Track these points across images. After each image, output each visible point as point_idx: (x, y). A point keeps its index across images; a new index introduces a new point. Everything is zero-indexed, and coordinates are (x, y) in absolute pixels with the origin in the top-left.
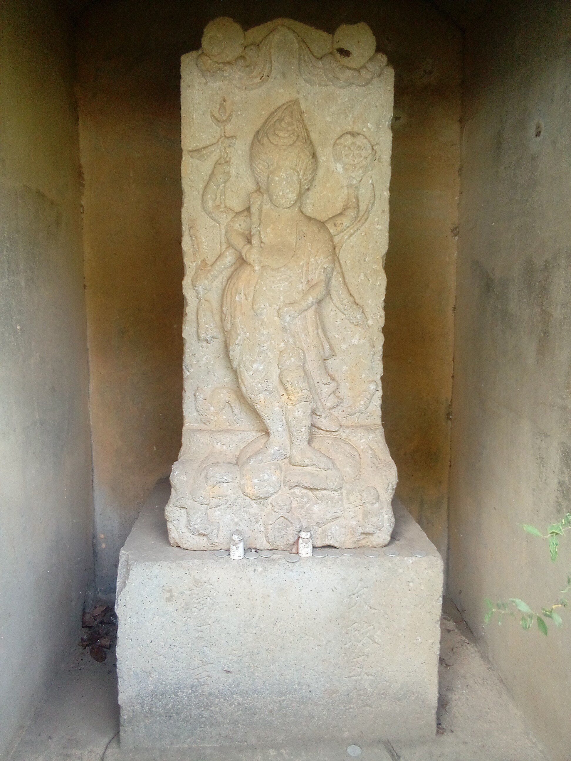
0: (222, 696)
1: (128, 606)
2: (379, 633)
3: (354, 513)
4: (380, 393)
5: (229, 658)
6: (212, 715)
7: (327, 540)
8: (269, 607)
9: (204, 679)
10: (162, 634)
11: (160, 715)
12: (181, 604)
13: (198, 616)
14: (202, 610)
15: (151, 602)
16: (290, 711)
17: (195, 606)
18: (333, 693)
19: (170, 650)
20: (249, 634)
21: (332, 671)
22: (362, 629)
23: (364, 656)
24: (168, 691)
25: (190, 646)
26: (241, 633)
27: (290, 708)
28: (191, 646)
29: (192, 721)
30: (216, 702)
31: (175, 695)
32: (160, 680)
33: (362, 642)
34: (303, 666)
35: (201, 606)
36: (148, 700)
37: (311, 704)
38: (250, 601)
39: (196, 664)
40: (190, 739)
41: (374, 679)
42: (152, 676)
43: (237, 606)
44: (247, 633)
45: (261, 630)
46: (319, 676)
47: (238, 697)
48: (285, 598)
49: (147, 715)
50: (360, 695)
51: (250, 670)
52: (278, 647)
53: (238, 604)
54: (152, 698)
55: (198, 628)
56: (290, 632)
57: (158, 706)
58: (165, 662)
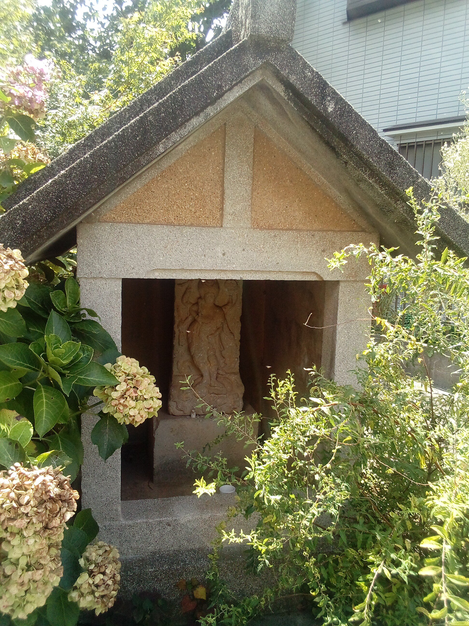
1: (158, 434)
3: (231, 401)
4: (239, 362)
11: (167, 471)
15: (166, 433)
19: (171, 449)
38: (198, 431)
42: (165, 457)
49: (163, 471)
54: (164, 465)
57: (167, 468)
58: (169, 453)
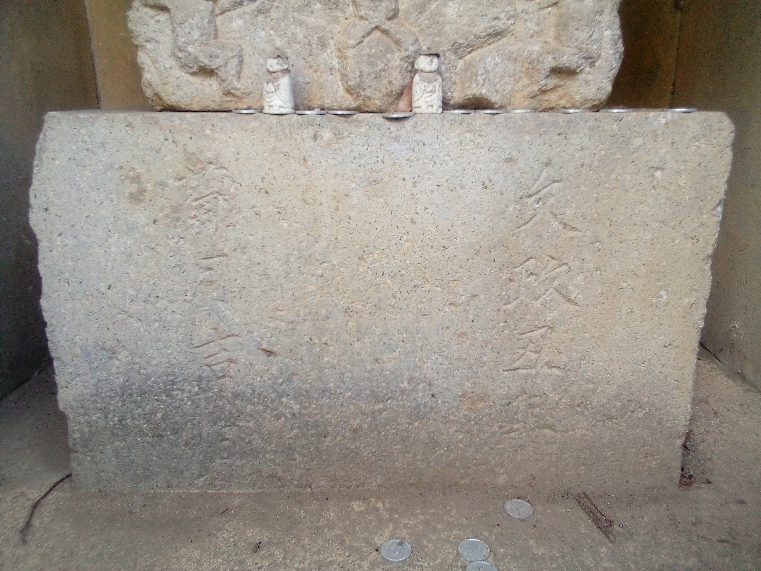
0: (259, 399)
1: (52, 209)
2: (579, 279)
3: (538, 25)
5: (270, 325)
6: (242, 435)
7: (474, 86)
8: (349, 221)
9: (223, 365)
10: (129, 271)
11: (142, 433)
12: (162, 209)
13: (201, 236)
14: (208, 223)
15: (99, 202)
16: (394, 431)
17: (193, 213)
18: (478, 400)
19: (148, 306)
20: (309, 277)
21: (478, 356)
22: (543, 272)
23: (545, 328)
24: (153, 387)
25: (189, 298)
26: (292, 275)
27: (394, 427)
28: (191, 298)
29: (203, 445)
30: (248, 410)
31: (167, 396)
32: (135, 366)
33: (541, 299)
34: (420, 344)
35: (207, 215)
36: (116, 403)
37: (435, 420)
38: (308, 206)
39: (204, 336)
40: (202, 479)
41: (563, 374)
42: (120, 357)
43: (282, 216)
44: (305, 275)
45: (332, 270)
46: (451, 366)
47: (292, 402)
48: (382, 200)
49: (115, 431)
50: (531, 406)
51: (314, 351)
52: (368, 305)
53: (283, 212)
54: (124, 401)
55: (202, 260)
56: (392, 274)
57: (137, 416)
58: (142, 329)
